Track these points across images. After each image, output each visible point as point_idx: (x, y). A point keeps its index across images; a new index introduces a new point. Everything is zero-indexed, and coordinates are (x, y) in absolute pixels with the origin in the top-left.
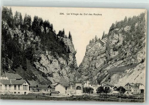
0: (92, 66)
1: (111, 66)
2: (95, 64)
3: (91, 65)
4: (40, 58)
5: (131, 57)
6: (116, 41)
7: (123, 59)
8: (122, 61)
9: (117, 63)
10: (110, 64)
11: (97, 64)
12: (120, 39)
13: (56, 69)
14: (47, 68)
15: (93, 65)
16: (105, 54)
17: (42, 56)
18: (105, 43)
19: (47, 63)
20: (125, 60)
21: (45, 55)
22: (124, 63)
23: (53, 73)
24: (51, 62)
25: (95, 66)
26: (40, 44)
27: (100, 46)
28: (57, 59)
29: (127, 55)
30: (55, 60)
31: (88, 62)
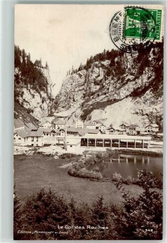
0: (70, 98)
1: (93, 100)
2: (74, 96)
3: (68, 97)
4: (23, 93)
5: (114, 93)
6: (97, 75)
7: (105, 94)
8: (104, 96)
9: (100, 98)
10: (93, 98)
11: (75, 96)
12: (100, 73)
13: (38, 103)
14: (30, 103)
15: (72, 97)
16: (83, 87)
17: (25, 90)
18: (83, 75)
19: (30, 98)
20: (107, 95)
21: (27, 90)
22: (107, 98)
23: (35, 107)
24: (33, 96)
25: (73, 98)
26: (20, 76)
27: (77, 78)
28: (39, 93)
29: (110, 90)
30: (37, 94)
31: (65, 93)
